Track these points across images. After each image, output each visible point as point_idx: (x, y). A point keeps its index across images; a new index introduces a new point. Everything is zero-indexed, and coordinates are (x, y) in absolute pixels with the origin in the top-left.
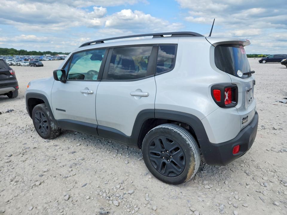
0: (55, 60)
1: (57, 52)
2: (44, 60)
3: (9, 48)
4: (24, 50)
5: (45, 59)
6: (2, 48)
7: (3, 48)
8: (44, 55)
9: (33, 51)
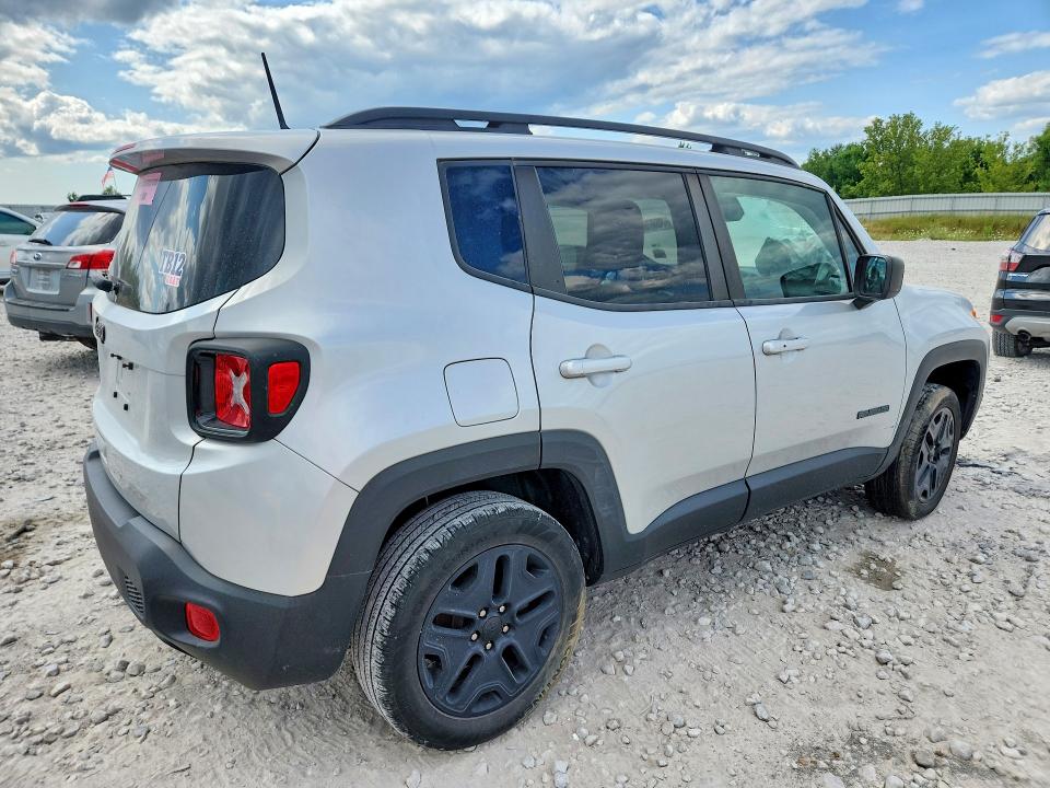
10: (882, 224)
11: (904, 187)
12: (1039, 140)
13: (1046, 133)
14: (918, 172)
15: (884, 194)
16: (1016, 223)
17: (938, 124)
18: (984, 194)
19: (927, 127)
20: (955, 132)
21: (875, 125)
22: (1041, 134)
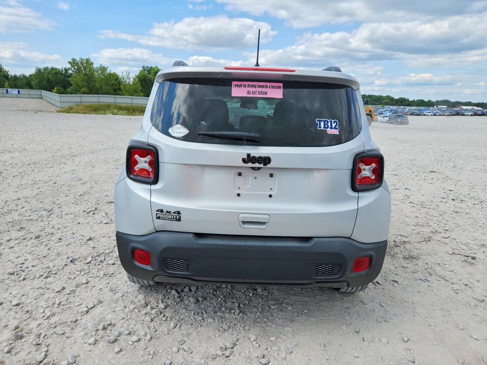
0: (444, 115)
1: (461, 101)
2: (424, 115)
3: (384, 95)
4: (405, 98)
5: (426, 114)
6: (375, 95)
7: (377, 95)
8: (435, 106)
9: (419, 100)
10: (89, 107)
11: (92, 91)
12: (138, 76)
13: (140, 74)
14: (97, 85)
15: (84, 93)
16: (140, 109)
17: (101, 65)
18: (125, 97)
19: (96, 66)
20: (108, 69)
21: (73, 61)
22: (138, 74)
